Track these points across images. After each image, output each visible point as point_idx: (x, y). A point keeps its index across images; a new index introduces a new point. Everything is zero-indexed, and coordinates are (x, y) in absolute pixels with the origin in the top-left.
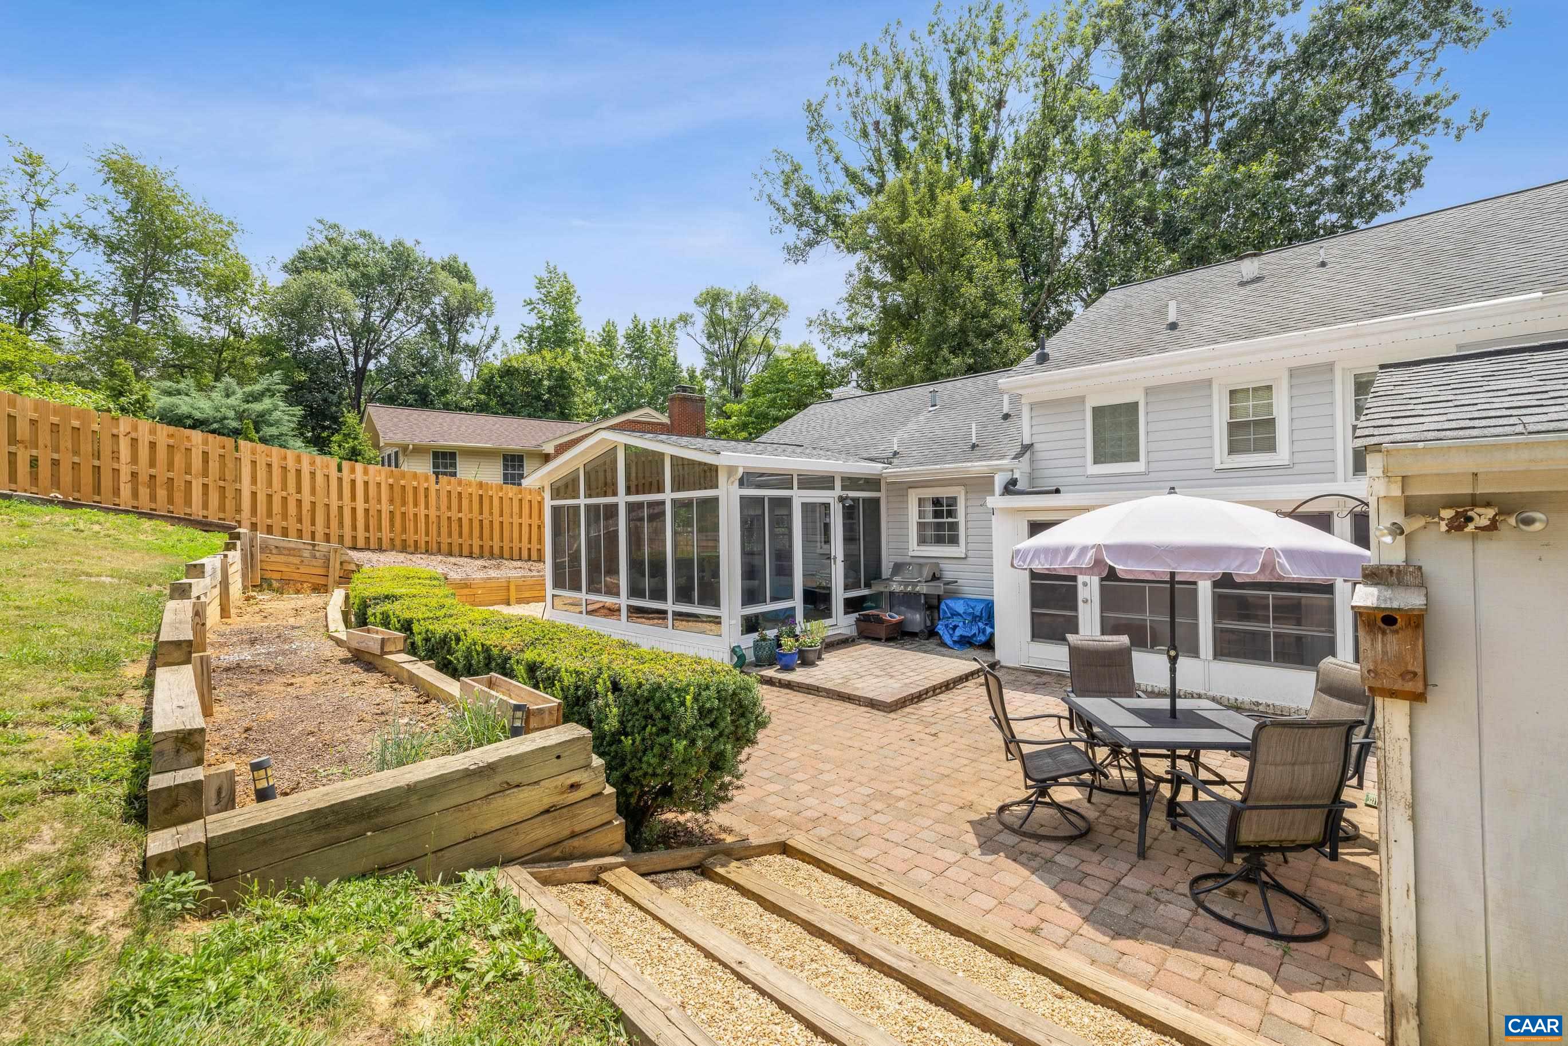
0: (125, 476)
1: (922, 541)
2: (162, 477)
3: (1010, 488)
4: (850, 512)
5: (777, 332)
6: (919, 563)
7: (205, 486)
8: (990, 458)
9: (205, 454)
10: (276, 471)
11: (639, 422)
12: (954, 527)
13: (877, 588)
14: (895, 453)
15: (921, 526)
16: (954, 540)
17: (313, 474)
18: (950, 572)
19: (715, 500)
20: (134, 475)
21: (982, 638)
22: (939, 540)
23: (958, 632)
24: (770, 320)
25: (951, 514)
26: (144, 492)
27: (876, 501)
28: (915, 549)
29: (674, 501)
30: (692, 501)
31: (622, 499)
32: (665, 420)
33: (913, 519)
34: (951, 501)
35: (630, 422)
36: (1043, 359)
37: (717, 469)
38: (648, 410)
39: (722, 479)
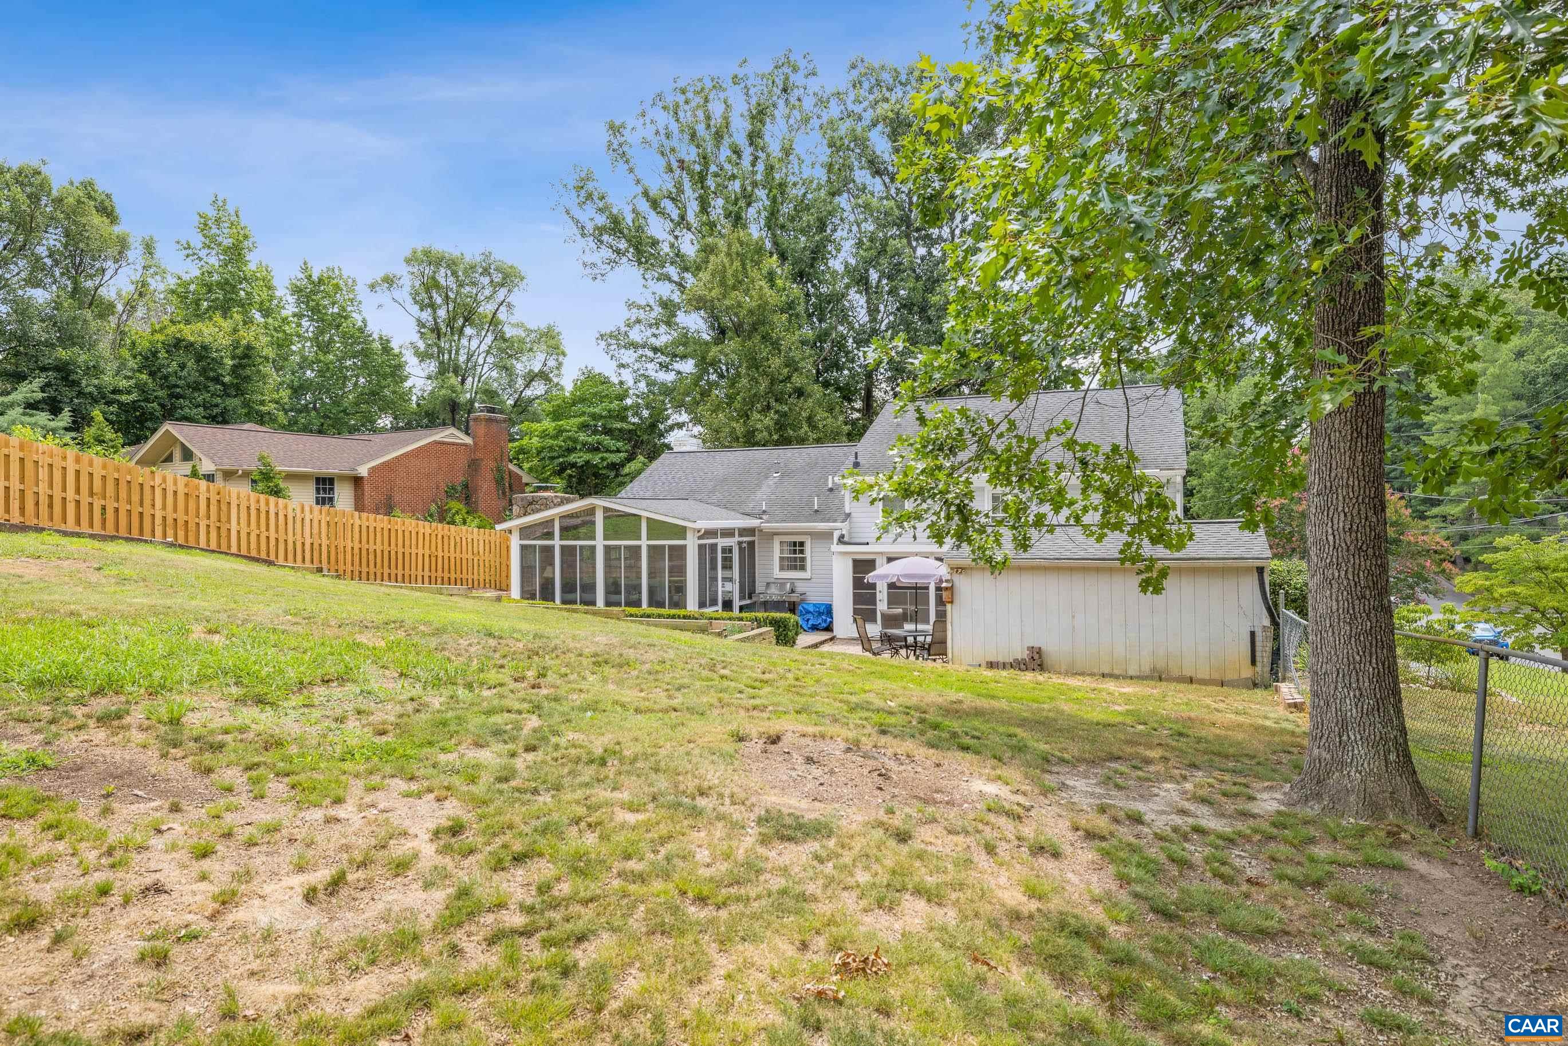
0: (158, 521)
1: (782, 568)
2: (181, 518)
3: (841, 540)
4: (741, 550)
5: (509, 306)
6: (781, 583)
7: (208, 526)
8: (828, 521)
9: (208, 499)
10: (253, 512)
11: (444, 443)
12: (803, 560)
13: (754, 599)
14: (764, 512)
15: (782, 559)
16: (803, 568)
17: (277, 514)
18: (800, 587)
19: (685, 546)
20: (164, 518)
21: (824, 625)
22: (794, 568)
23: (810, 623)
24: (502, 293)
25: (802, 552)
26: (170, 532)
27: (753, 542)
28: (777, 573)
29: (649, 546)
30: (664, 546)
31: (600, 543)
32: (468, 440)
33: (777, 555)
34: (802, 544)
35: (436, 443)
36: (856, 465)
37: (684, 529)
38: (452, 430)
39: (689, 535)
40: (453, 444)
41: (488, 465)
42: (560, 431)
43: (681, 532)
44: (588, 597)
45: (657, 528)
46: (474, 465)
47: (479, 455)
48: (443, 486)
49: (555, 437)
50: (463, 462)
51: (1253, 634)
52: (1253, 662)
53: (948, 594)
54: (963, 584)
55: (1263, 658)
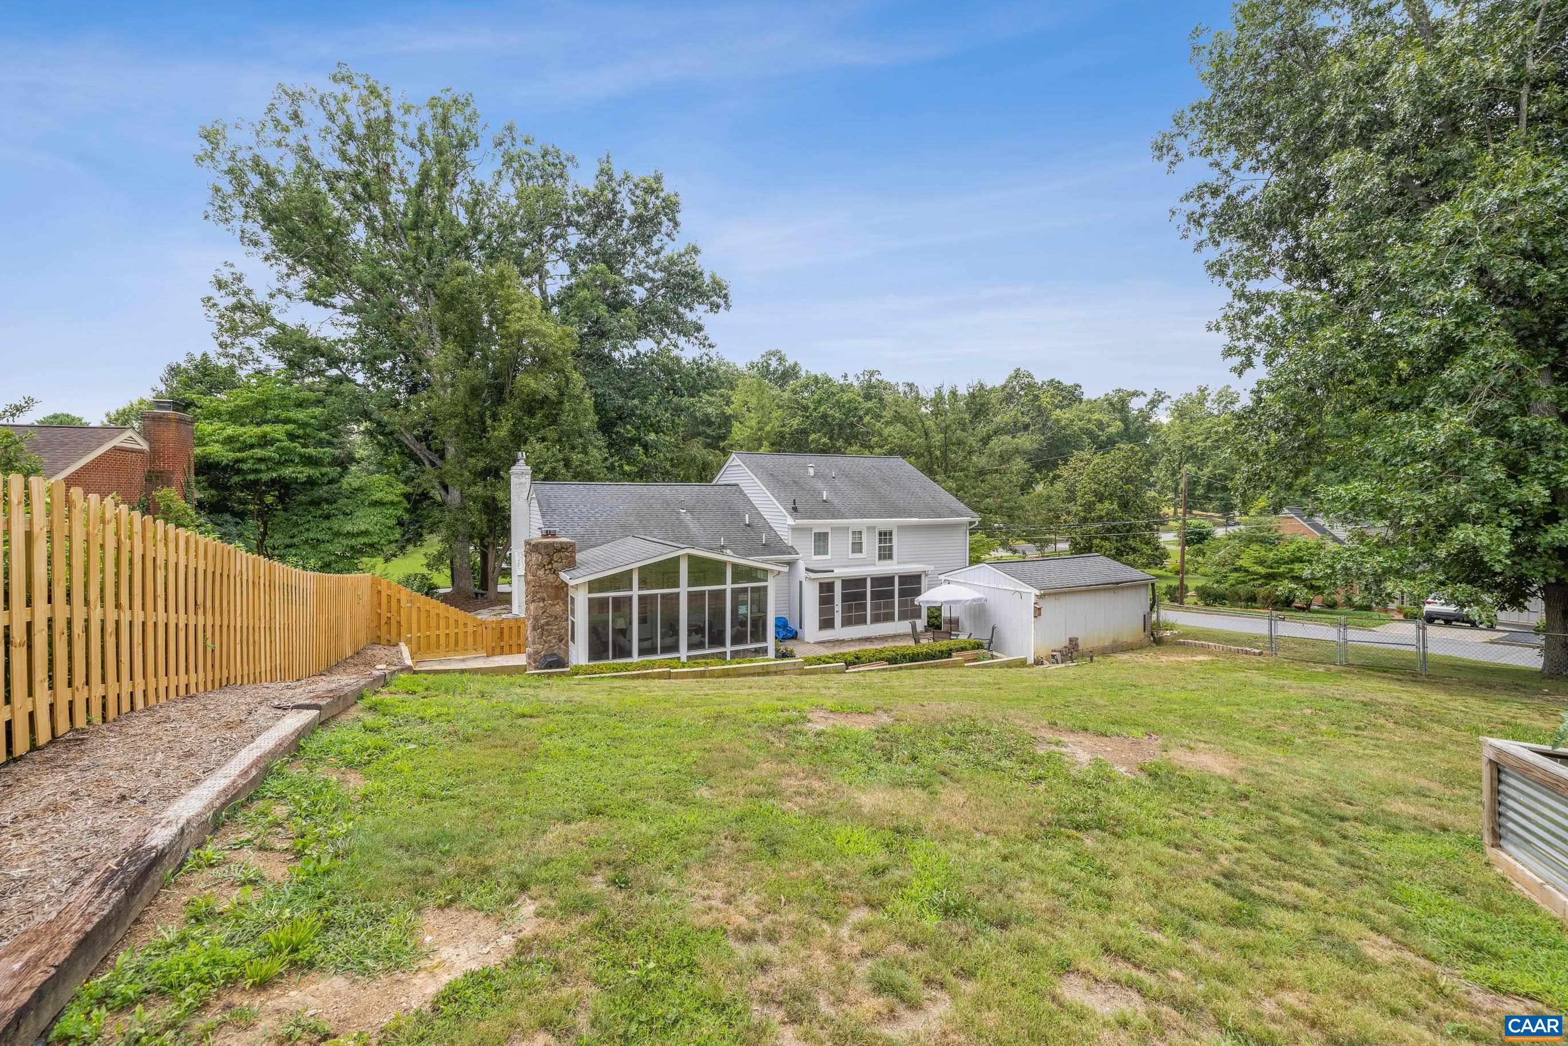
19: (766, 587)
29: (733, 589)
30: (746, 588)
32: (146, 446)
35: (117, 449)
36: (795, 509)
37: (766, 571)
38: (131, 433)
39: (770, 577)
40: (133, 451)
41: (178, 479)
46: (157, 480)
47: (159, 465)
50: (139, 476)
51: (1144, 616)
52: (1145, 630)
53: (1038, 612)
54: (1046, 605)
55: (1148, 628)
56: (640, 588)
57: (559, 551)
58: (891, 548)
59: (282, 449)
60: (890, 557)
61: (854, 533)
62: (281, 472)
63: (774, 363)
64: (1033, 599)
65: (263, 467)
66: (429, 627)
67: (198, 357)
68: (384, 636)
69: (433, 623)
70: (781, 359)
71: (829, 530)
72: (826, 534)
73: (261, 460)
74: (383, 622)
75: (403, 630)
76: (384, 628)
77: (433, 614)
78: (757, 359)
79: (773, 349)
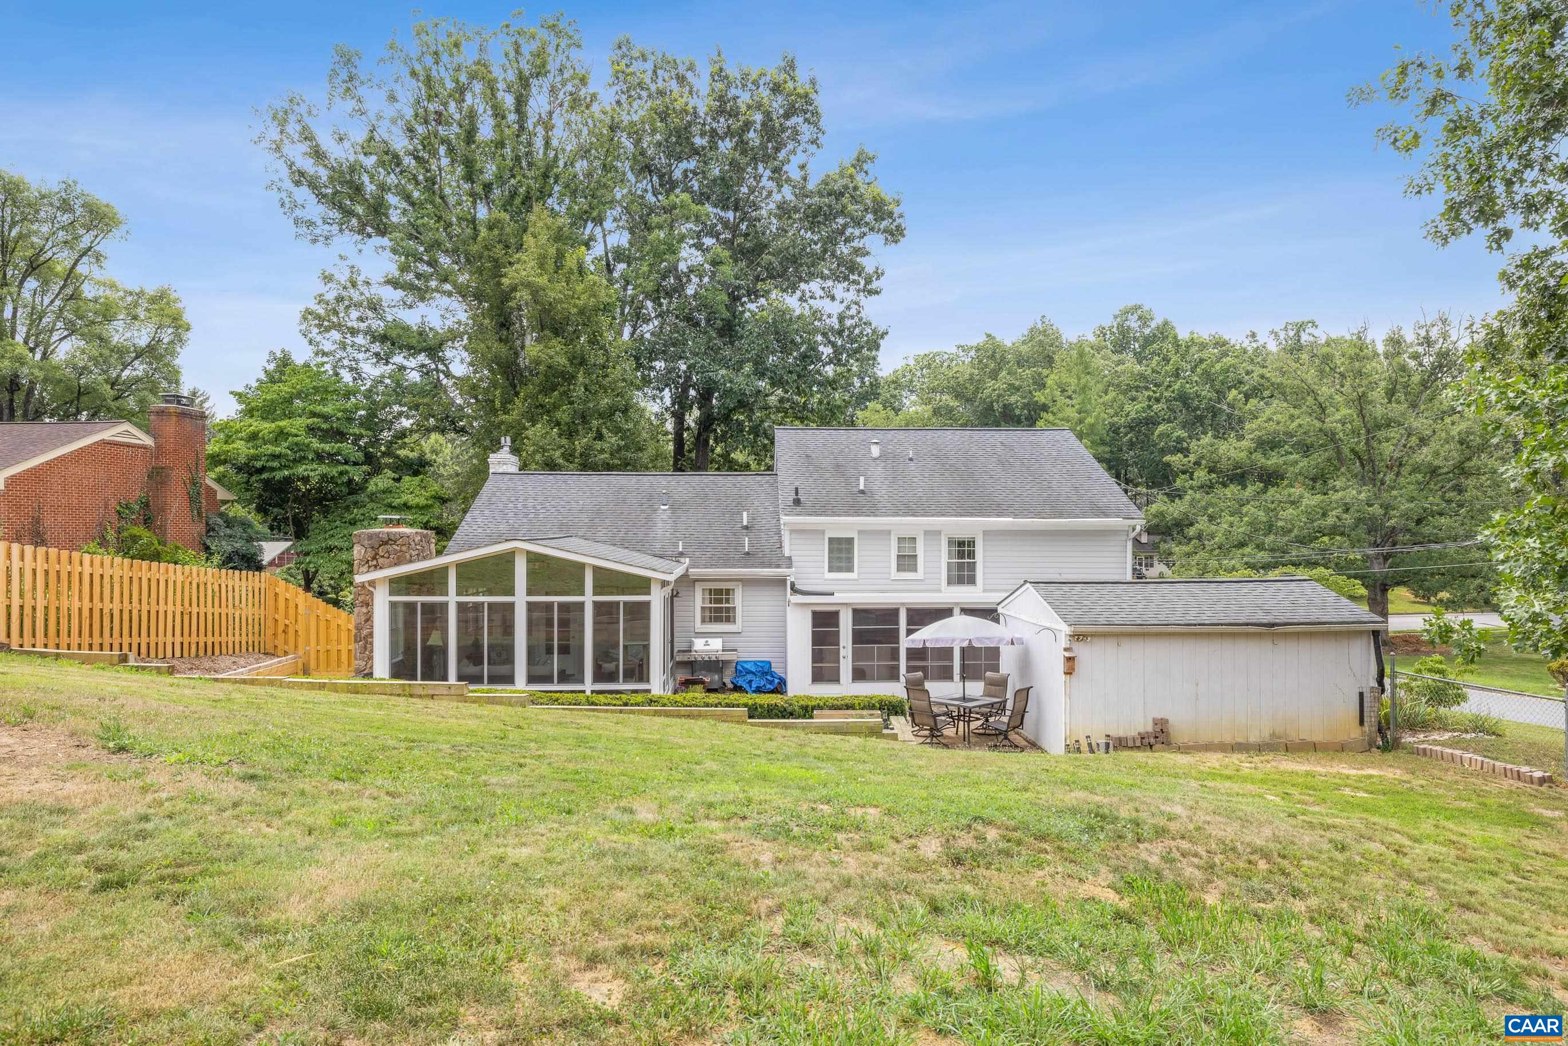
1: (704, 621)
3: (793, 589)
5: (98, 258)
8: (770, 566)
11: (109, 443)
12: (731, 610)
14: (682, 554)
15: (703, 608)
16: (732, 620)
18: (728, 643)
19: (648, 603)
22: (718, 620)
25: (728, 601)
28: (699, 627)
29: (595, 603)
30: (618, 603)
31: (520, 599)
32: (148, 441)
33: (699, 603)
34: (728, 592)
35: (104, 443)
36: (797, 502)
37: (648, 580)
38: (126, 426)
39: (655, 588)
40: (128, 445)
41: (179, 475)
42: (281, 435)
43: (643, 585)
44: (502, 670)
45: (607, 581)
46: (158, 476)
47: (164, 462)
48: (113, 503)
49: (275, 441)
50: (140, 472)
51: (1361, 695)
52: (1362, 722)
53: (1070, 665)
54: (1084, 652)
55: (1370, 719)
56: (459, 594)
57: (385, 543)
58: (972, 567)
59: (296, 444)
60: (972, 581)
61: (901, 540)
62: (294, 471)
63: (1133, 323)
64: (1063, 642)
65: (276, 464)
66: (328, 641)
67: (279, 355)
68: (281, 646)
69: (334, 636)
70: (1144, 320)
71: (855, 536)
72: (850, 541)
73: (275, 457)
74: (281, 628)
75: (301, 640)
76: (281, 637)
77: (333, 626)
78: (1108, 322)
79: (1131, 304)
